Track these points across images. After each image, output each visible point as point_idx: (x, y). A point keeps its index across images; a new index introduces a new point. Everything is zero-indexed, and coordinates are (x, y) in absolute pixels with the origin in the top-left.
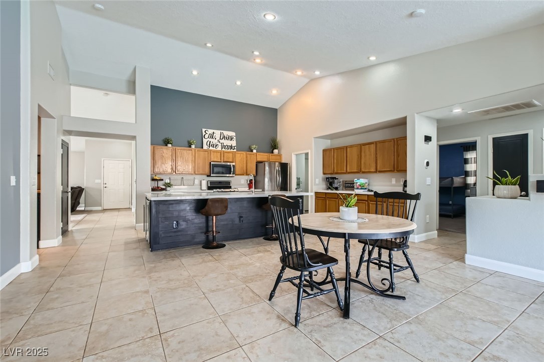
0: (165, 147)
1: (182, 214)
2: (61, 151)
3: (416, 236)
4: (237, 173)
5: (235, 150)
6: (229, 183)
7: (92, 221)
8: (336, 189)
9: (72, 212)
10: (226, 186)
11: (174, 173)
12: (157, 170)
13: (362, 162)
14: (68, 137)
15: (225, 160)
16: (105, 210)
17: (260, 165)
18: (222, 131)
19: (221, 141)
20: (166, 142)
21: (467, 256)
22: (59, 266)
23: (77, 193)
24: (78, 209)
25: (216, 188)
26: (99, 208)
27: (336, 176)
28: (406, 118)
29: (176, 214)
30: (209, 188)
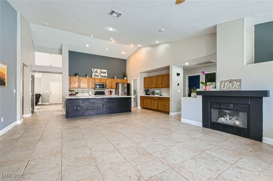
0: (75, 77)
1: (79, 104)
2: (31, 79)
3: (172, 113)
4: (107, 88)
5: (107, 78)
6: (104, 92)
7: (44, 108)
8: (149, 95)
9: (35, 105)
10: (103, 93)
11: (79, 88)
12: (71, 87)
13: (157, 83)
14: (34, 73)
15: (102, 82)
16: (50, 104)
17: (118, 84)
18: (101, 70)
19: (100, 74)
20: (76, 75)
21: (182, 119)
22: (31, 123)
23: (38, 96)
24: (38, 104)
25: (98, 94)
26: (48, 103)
27: (149, 89)
28: (169, 66)
29: (76, 104)
30: (95, 94)
